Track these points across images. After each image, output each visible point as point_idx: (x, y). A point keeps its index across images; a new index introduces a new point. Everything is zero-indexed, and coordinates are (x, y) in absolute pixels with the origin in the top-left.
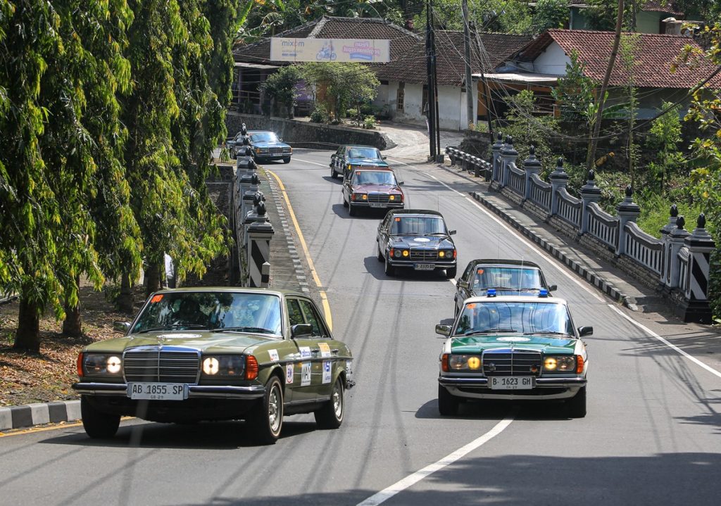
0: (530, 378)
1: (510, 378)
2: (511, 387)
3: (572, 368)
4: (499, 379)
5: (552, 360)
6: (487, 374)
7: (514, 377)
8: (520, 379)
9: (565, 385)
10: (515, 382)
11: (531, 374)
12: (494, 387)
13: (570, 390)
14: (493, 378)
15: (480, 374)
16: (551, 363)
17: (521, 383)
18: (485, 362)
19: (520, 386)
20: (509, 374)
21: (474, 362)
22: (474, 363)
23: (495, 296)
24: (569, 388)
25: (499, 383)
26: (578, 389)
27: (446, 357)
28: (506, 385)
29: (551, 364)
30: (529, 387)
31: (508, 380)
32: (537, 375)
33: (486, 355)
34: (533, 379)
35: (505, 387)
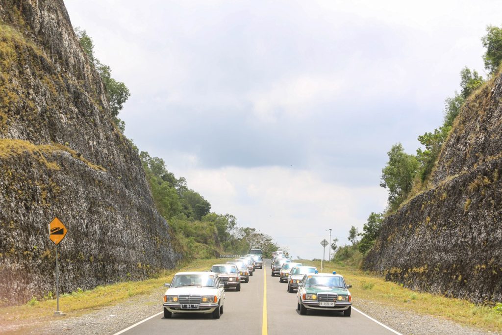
0: (333, 302)
1: (326, 302)
2: (327, 306)
3: (347, 300)
4: (323, 302)
5: (340, 297)
6: (319, 301)
7: (328, 302)
8: (330, 302)
9: (344, 305)
10: (328, 304)
12: (321, 305)
13: (346, 307)
14: (321, 302)
15: (316, 301)
17: (331, 304)
18: (318, 297)
19: (330, 305)
22: (314, 297)
25: (323, 304)
26: (348, 307)
27: (305, 295)
29: (340, 298)
30: (333, 306)
32: (335, 301)
33: (319, 295)
35: (325, 306)
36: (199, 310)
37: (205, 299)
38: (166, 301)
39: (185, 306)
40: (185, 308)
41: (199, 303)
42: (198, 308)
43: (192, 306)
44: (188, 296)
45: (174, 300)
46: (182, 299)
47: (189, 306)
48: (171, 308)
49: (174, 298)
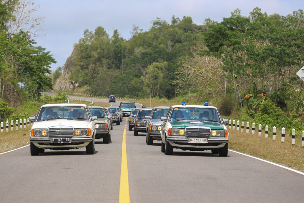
0: (206, 139)
1: (197, 138)
2: (198, 142)
3: (223, 135)
4: (193, 139)
6: (188, 137)
7: (199, 138)
8: (202, 139)
9: (220, 142)
10: (199, 140)
11: (206, 137)
12: (190, 142)
13: (222, 144)
14: (190, 138)
15: (185, 137)
16: (214, 133)
18: (187, 132)
19: (202, 142)
20: (197, 137)
21: (182, 132)
23: (185, 105)
24: (221, 143)
25: (193, 141)
26: (225, 144)
27: (170, 130)
28: (196, 141)
30: (205, 142)
31: (196, 140)
32: (208, 137)
33: (188, 129)
34: (207, 139)
35: (195, 142)
36: (72, 144)
37: (78, 133)
38: (34, 136)
39: (56, 140)
40: (55, 143)
41: (71, 137)
42: (70, 143)
43: (64, 140)
44: (59, 129)
45: (43, 134)
46: (51, 132)
47: (60, 140)
48: (40, 144)
49: (43, 132)
